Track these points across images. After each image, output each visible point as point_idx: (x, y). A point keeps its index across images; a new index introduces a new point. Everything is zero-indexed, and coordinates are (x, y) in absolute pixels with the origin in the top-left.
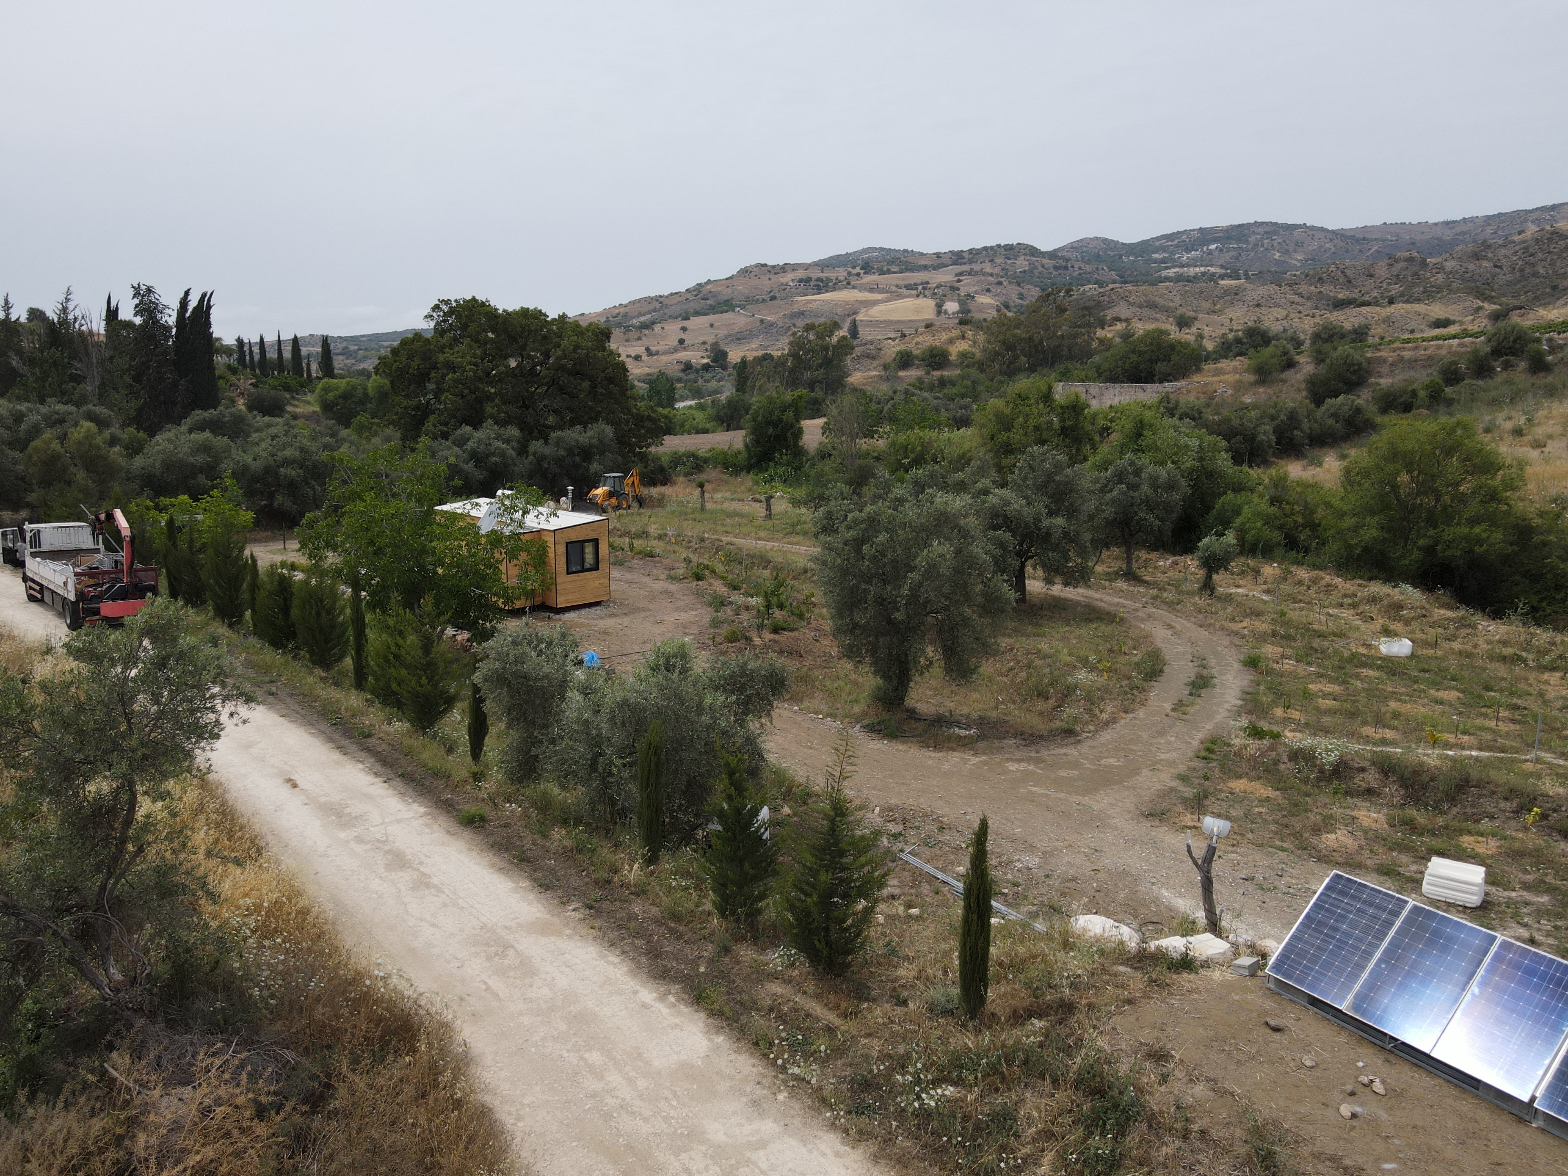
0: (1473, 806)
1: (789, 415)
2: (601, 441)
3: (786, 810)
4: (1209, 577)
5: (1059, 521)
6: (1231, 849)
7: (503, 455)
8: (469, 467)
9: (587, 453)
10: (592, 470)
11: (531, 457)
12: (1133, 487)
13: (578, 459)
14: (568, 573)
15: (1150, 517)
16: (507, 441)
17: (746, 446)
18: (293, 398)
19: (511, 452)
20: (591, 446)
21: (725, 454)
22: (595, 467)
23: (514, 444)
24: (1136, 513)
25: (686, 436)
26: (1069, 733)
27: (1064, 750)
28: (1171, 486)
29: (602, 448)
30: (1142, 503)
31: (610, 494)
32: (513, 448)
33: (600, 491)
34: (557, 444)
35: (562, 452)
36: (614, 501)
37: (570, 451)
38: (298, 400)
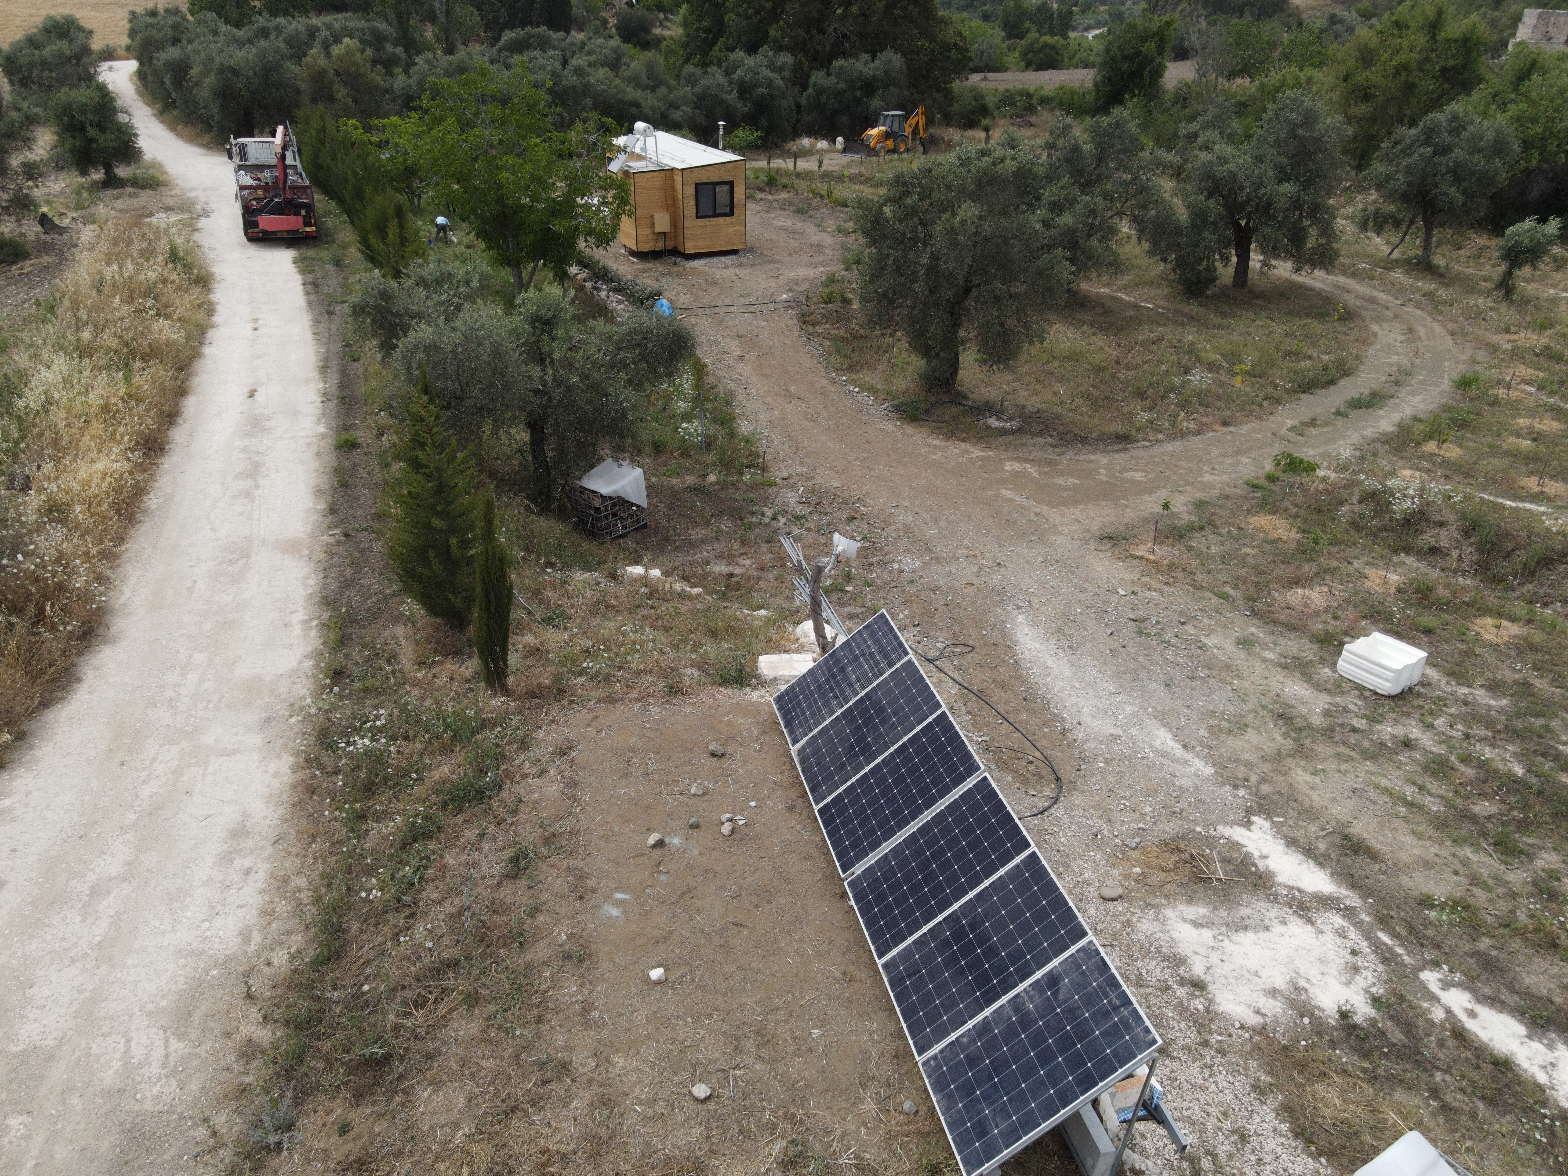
0: (1551, 586)
1: (1150, 46)
2: (886, 72)
3: (712, 478)
4: (1509, 274)
5: (1288, 188)
6: (1159, 586)
7: (770, 84)
8: (731, 98)
9: (869, 87)
10: (872, 108)
11: (810, 90)
12: (1443, 150)
13: (858, 94)
14: (698, 217)
15: (1452, 191)
16: (779, 70)
17: (1096, 85)
18: (667, 19)
19: (780, 82)
20: (875, 78)
21: (1073, 93)
22: (876, 102)
23: (785, 73)
24: (1436, 186)
25: (1072, 71)
26: (1123, 439)
27: (1092, 457)
28: (1499, 148)
29: (887, 81)
30: (1448, 171)
31: (887, 136)
32: (783, 79)
33: (874, 132)
34: (838, 76)
35: (842, 85)
36: (890, 144)
37: (851, 83)
38: (671, 21)
